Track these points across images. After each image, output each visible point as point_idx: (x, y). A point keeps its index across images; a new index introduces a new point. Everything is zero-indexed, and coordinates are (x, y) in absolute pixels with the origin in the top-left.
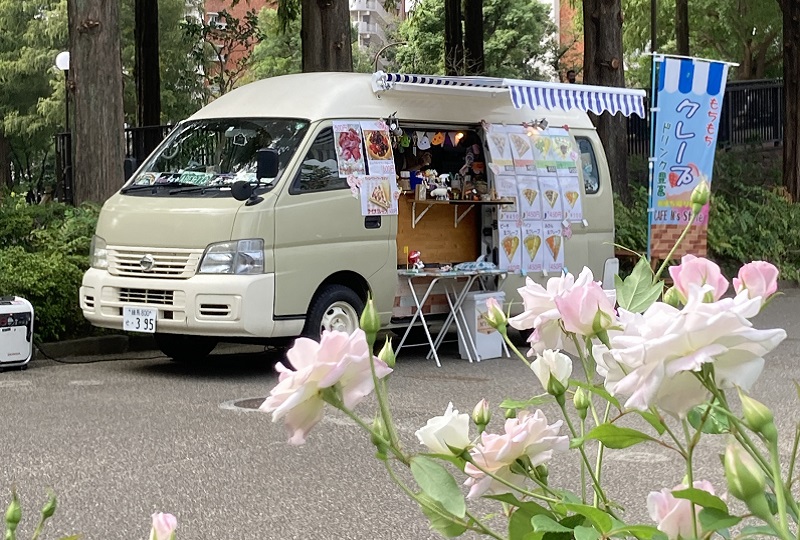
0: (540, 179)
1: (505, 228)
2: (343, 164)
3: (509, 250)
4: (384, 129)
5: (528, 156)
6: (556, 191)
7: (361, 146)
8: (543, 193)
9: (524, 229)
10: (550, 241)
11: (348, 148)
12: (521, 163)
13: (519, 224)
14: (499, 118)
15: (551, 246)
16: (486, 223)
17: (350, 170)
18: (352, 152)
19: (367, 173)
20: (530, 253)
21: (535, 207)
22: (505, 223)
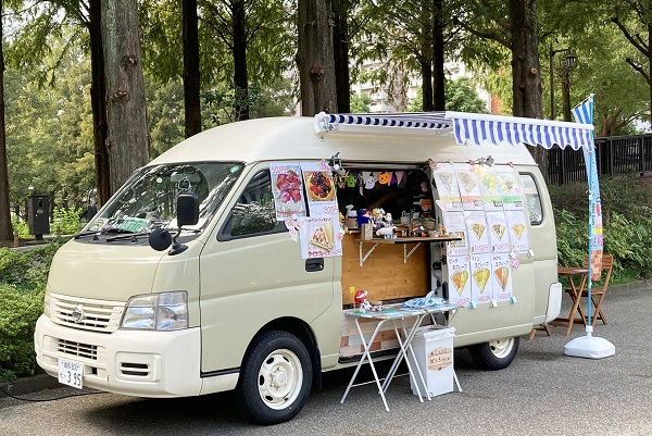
0: (488, 214)
1: (454, 264)
2: (282, 206)
3: (458, 284)
4: (327, 171)
5: (475, 193)
6: (503, 225)
7: (301, 187)
8: (491, 226)
9: (473, 263)
10: (499, 273)
11: (287, 191)
12: (469, 200)
13: (468, 258)
14: (447, 157)
15: (500, 277)
16: (435, 258)
17: (289, 213)
18: (291, 194)
19: (308, 215)
20: (479, 286)
21: (483, 242)
22: (454, 258)
